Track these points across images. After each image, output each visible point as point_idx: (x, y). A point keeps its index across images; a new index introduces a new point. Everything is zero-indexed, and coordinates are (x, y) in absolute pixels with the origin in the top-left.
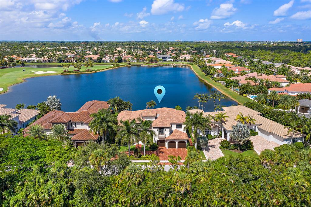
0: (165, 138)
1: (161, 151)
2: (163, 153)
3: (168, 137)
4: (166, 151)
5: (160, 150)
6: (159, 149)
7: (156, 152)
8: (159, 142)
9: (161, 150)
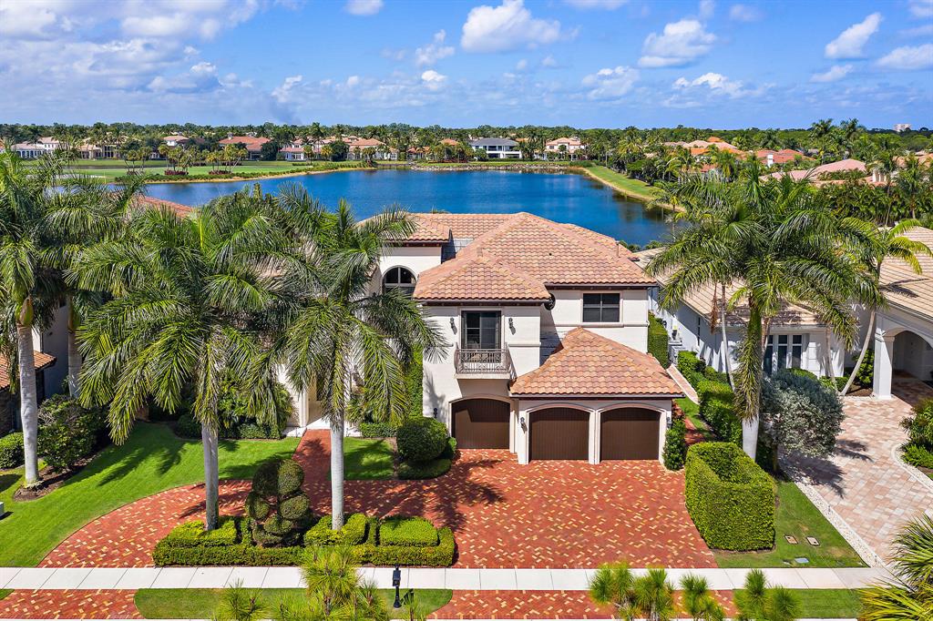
0: (510, 383)
1: (474, 486)
2: (491, 495)
3: (533, 376)
4: (512, 482)
5: (467, 474)
6: (466, 467)
7: (440, 493)
8: (465, 413)
9: (479, 476)
